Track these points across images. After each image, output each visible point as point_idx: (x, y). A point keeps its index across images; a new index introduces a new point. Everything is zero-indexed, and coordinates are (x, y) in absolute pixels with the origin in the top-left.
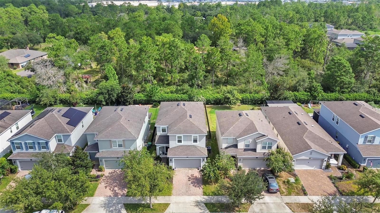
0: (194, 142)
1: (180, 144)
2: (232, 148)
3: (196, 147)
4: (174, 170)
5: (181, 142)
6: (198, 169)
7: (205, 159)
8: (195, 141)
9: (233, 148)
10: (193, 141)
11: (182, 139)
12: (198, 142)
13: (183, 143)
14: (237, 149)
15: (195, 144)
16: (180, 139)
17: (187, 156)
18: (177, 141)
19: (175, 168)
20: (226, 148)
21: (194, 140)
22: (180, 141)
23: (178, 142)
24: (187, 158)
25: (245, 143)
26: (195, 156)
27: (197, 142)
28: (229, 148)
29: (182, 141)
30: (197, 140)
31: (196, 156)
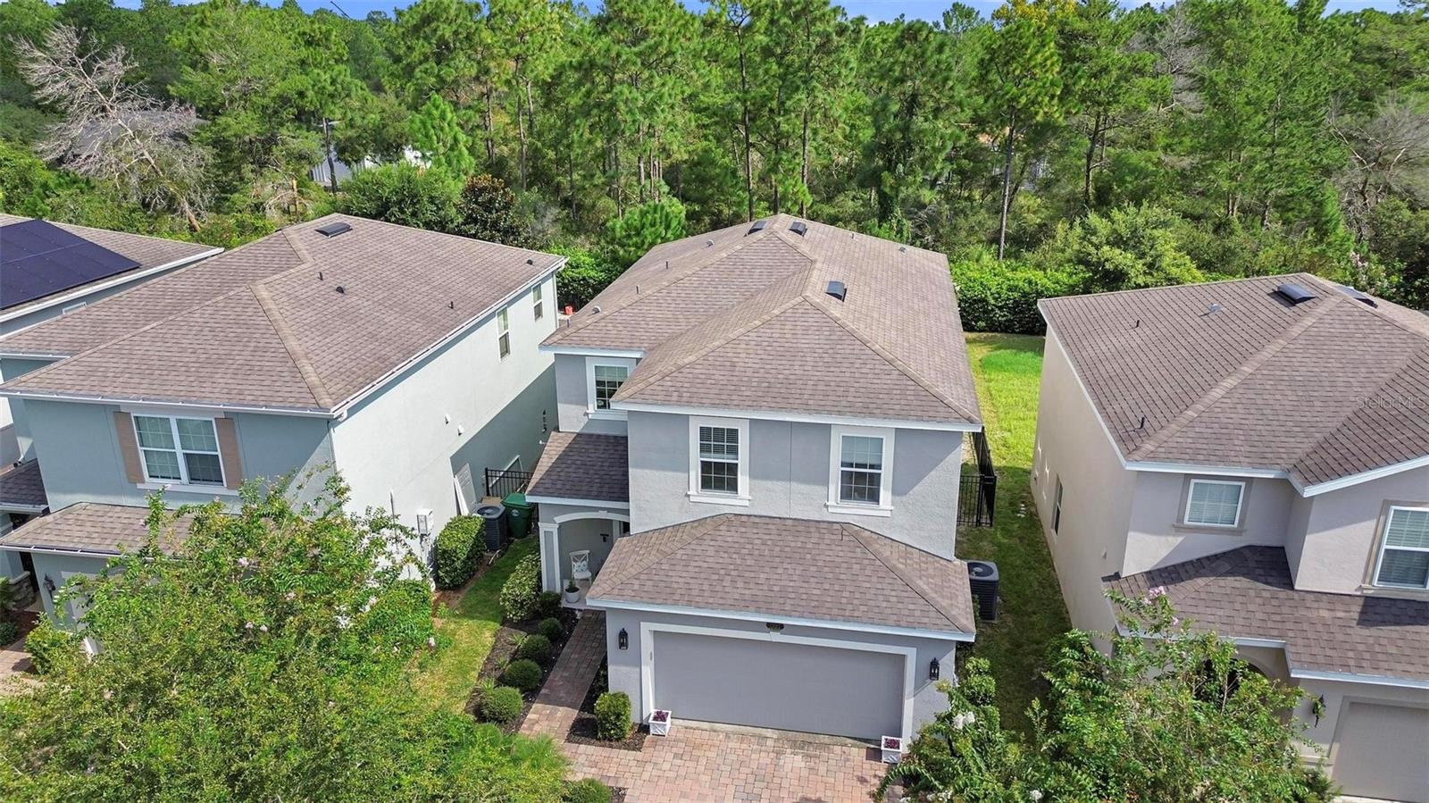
0: (846, 495)
1: (720, 501)
2: (1231, 581)
3: (865, 545)
4: (644, 729)
5: (733, 486)
6: (875, 754)
7: (948, 662)
8: (861, 484)
9: (1241, 582)
10: (835, 486)
11: (743, 460)
12: (885, 494)
13: (745, 497)
14: (1283, 594)
15: (856, 512)
16: (726, 459)
17: (769, 611)
18: (695, 474)
19: (660, 717)
20: (1167, 574)
21: (846, 477)
22: (719, 477)
23: (706, 484)
24: (775, 637)
25: (1377, 539)
26: (847, 620)
27: (874, 497)
28: (1201, 581)
29: (743, 480)
30: (875, 479)
31: (857, 620)
